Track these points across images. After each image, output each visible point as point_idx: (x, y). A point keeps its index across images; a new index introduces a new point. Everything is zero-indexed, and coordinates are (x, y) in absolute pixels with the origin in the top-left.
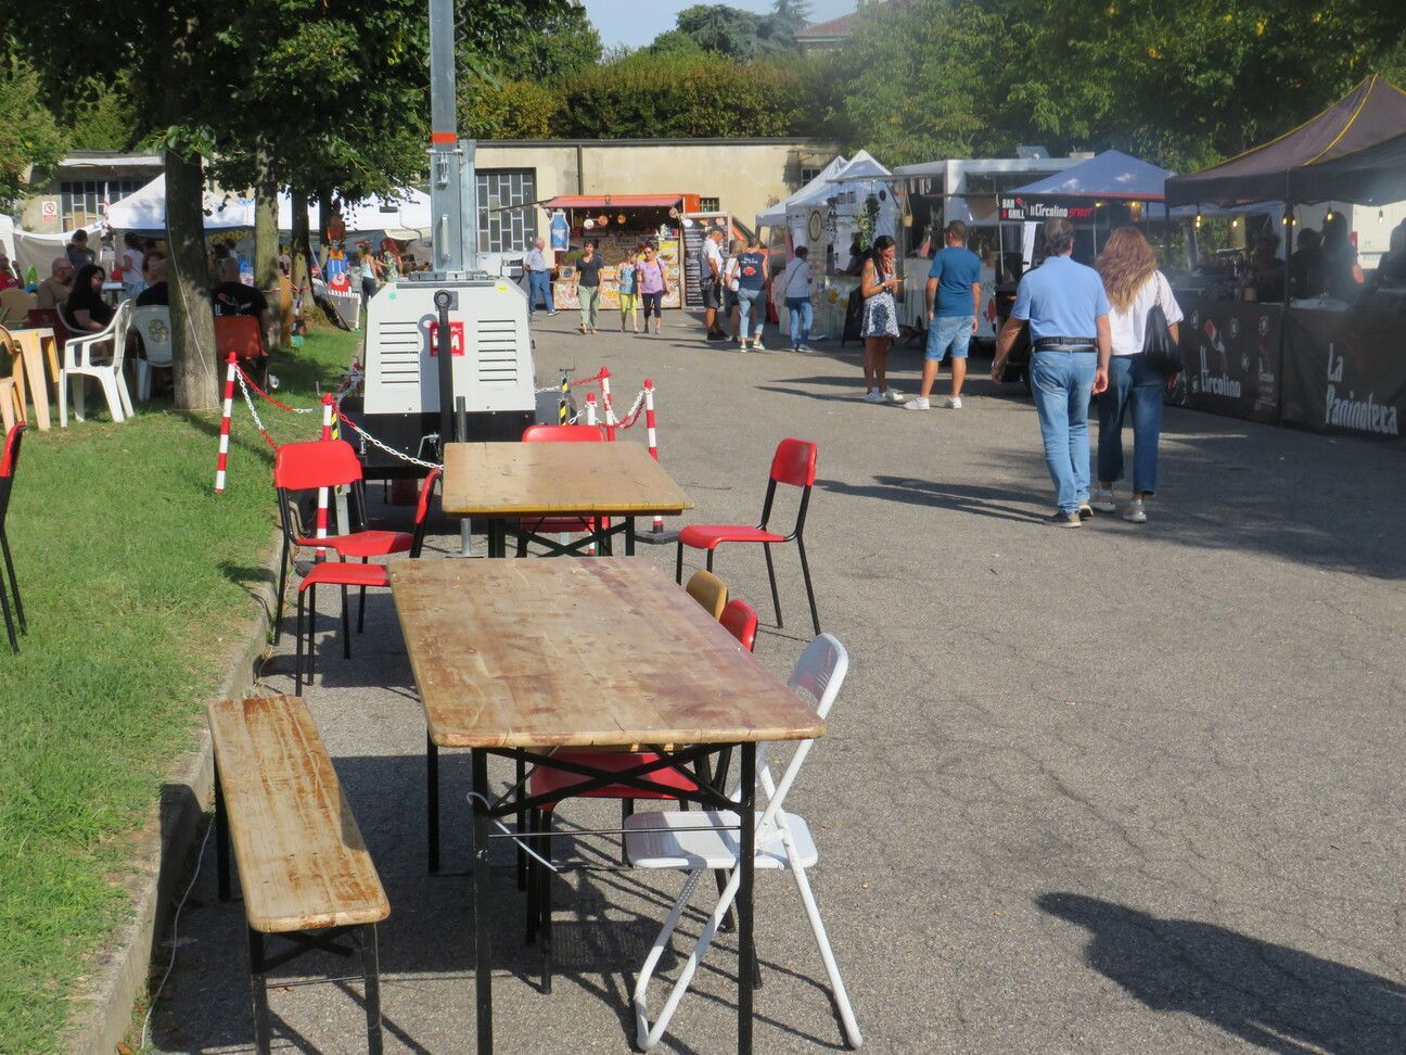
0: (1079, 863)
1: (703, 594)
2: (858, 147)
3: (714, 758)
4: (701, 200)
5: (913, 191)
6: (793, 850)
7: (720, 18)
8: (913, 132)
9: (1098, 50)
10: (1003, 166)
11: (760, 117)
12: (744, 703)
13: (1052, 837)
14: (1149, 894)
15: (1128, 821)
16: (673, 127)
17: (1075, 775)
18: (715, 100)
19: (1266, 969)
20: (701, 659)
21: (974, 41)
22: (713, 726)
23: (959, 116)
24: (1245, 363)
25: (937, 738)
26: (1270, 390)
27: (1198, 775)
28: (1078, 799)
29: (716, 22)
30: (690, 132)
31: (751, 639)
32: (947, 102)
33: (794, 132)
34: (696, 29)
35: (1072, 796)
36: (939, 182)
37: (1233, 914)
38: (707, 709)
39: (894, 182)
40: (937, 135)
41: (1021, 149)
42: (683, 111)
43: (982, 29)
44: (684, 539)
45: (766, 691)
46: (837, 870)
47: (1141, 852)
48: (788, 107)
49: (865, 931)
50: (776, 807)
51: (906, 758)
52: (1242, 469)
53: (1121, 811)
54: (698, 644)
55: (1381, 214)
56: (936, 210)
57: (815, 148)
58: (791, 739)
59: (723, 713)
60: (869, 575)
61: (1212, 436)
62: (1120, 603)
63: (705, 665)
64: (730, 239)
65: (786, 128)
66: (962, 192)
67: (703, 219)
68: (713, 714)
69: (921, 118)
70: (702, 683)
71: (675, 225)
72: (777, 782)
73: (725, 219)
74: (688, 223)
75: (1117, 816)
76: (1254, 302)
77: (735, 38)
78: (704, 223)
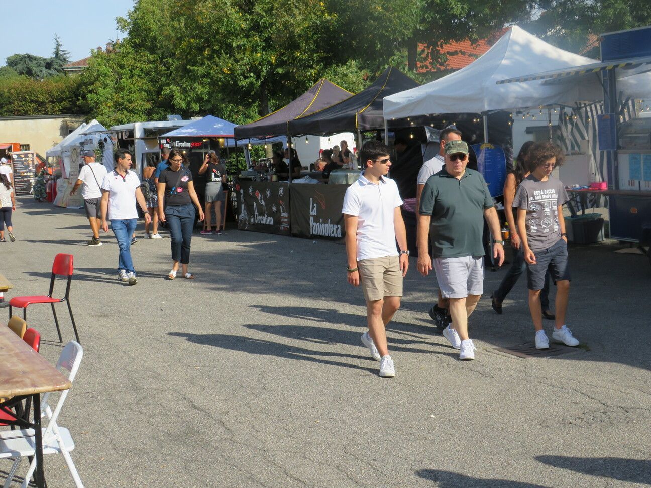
0: (203, 440)
1: (14, 327)
2: (94, 118)
4: (21, 145)
5: (120, 137)
6: (62, 444)
7: (27, 60)
8: (119, 110)
9: (201, 70)
10: (161, 124)
11: (47, 106)
12: (31, 376)
13: (189, 428)
14: (235, 451)
15: (224, 418)
16: (6, 111)
17: (200, 399)
18: (26, 98)
19: (288, 479)
20: (13, 357)
21: (146, 67)
22: (17, 388)
23: (140, 102)
24: (274, 209)
25: (136, 388)
26: (286, 220)
27: (256, 395)
28: (202, 410)
29: (25, 62)
30: (14, 114)
31: (37, 346)
32: (134, 97)
33: (65, 112)
34: (15, 65)
35: (199, 409)
36: (131, 133)
37: (273, 456)
38: (14, 380)
39: (111, 133)
40: (130, 112)
41: (169, 117)
42: (10, 103)
43: (150, 62)
45: (43, 369)
46: (89, 453)
47: (231, 432)
48: (61, 100)
49: (102, 480)
50: (53, 424)
51: (122, 398)
52: (274, 257)
53: (221, 414)
54: (11, 350)
55: (329, 139)
56: (131, 146)
57: (74, 119)
58: (55, 390)
59: (22, 381)
60: (104, 316)
61: (261, 243)
62: (220, 320)
63: (15, 360)
64: (35, 164)
65: (60, 110)
66: (143, 137)
67: (22, 154)
68: (17, 382)
69: (123, 103)
70: (13, 368)
71: (9, 157)
72: (53, 411)
73: (32, 154)
74: (15, 157)
75: (219, 417)
76: (276, 181)
77: (35, 69)
78: (22, 156)
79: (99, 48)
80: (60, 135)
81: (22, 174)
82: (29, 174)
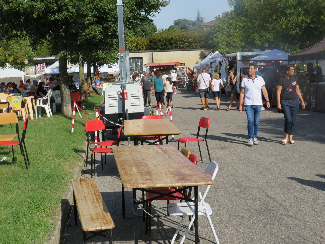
0: (273, 213)
1: (184, 153)
2: (216, 50)
3: (188, 190)
4: (181, 63)
5: (229, 60)
6: (207, 211)
7: (184, 22)
8: (229, 46)
9: (271, 26)
10: (250, 54)
11: (194, 44)
12: (194, 177)
13: (266, 207)
14: (289, 220)
15: (284, 203)
16: (174, 47)
17: (271, 193)
18: (183, 40)
19: (317, 237)
20: (184, 167)
21: (242, 24)
22: (188, 182)
23: (239, 42)
24: (308, 97)
25: (239, 185)
26: (314, 103)
27: (300, 193)
28: (272, 199)
29: (183, 23)
30: (178, 48)
31: (196, 163)
32: (236, 40)
33: (202, 47)
34: (178, 24)
35: (271, 198)
36: (235, 58)
37: (309, 224)
38: (186, 178)
39: (225, 58)
40: (234, 47)
41: (254, 50)
42: (176, 43)
43: (244, 22)
44: (179, 141)
45: (199, 174)
46: (217, 216)
47: (287, 210)
48: (200, 41)
49: (223, 230)
50: (202, 201)
51: (232, 190)
52: (308, 122)
53: (282, 201)
54: (184, 164)
56: (235, 64)
57: (206, 51)
58: (206, 185)
59: (190, 179)
60: (222, 148)
61: (301, 114)
62: (280, 153)
63: (186, 169)
64: (187, 72)
65: (200, 46)
66: (241, 60)
67: (181, 68)
68: (188, 180)
69: (230, 43)
70: (185, 173)
71: (175, 69)
72: (203, 196)
73: (186, 68)
74: (178, 69)
75: (281, 202)
76: (309, 83)
77: (188, 26)
78: (181, 69)
79: (219, 15)
80: (200, 58)
81: (181, 78)
82: (184, 77)
